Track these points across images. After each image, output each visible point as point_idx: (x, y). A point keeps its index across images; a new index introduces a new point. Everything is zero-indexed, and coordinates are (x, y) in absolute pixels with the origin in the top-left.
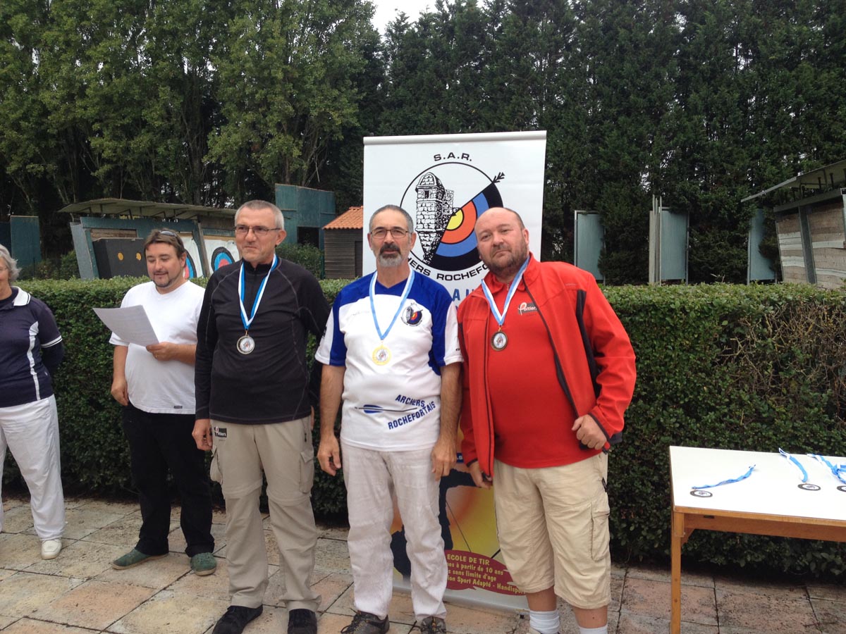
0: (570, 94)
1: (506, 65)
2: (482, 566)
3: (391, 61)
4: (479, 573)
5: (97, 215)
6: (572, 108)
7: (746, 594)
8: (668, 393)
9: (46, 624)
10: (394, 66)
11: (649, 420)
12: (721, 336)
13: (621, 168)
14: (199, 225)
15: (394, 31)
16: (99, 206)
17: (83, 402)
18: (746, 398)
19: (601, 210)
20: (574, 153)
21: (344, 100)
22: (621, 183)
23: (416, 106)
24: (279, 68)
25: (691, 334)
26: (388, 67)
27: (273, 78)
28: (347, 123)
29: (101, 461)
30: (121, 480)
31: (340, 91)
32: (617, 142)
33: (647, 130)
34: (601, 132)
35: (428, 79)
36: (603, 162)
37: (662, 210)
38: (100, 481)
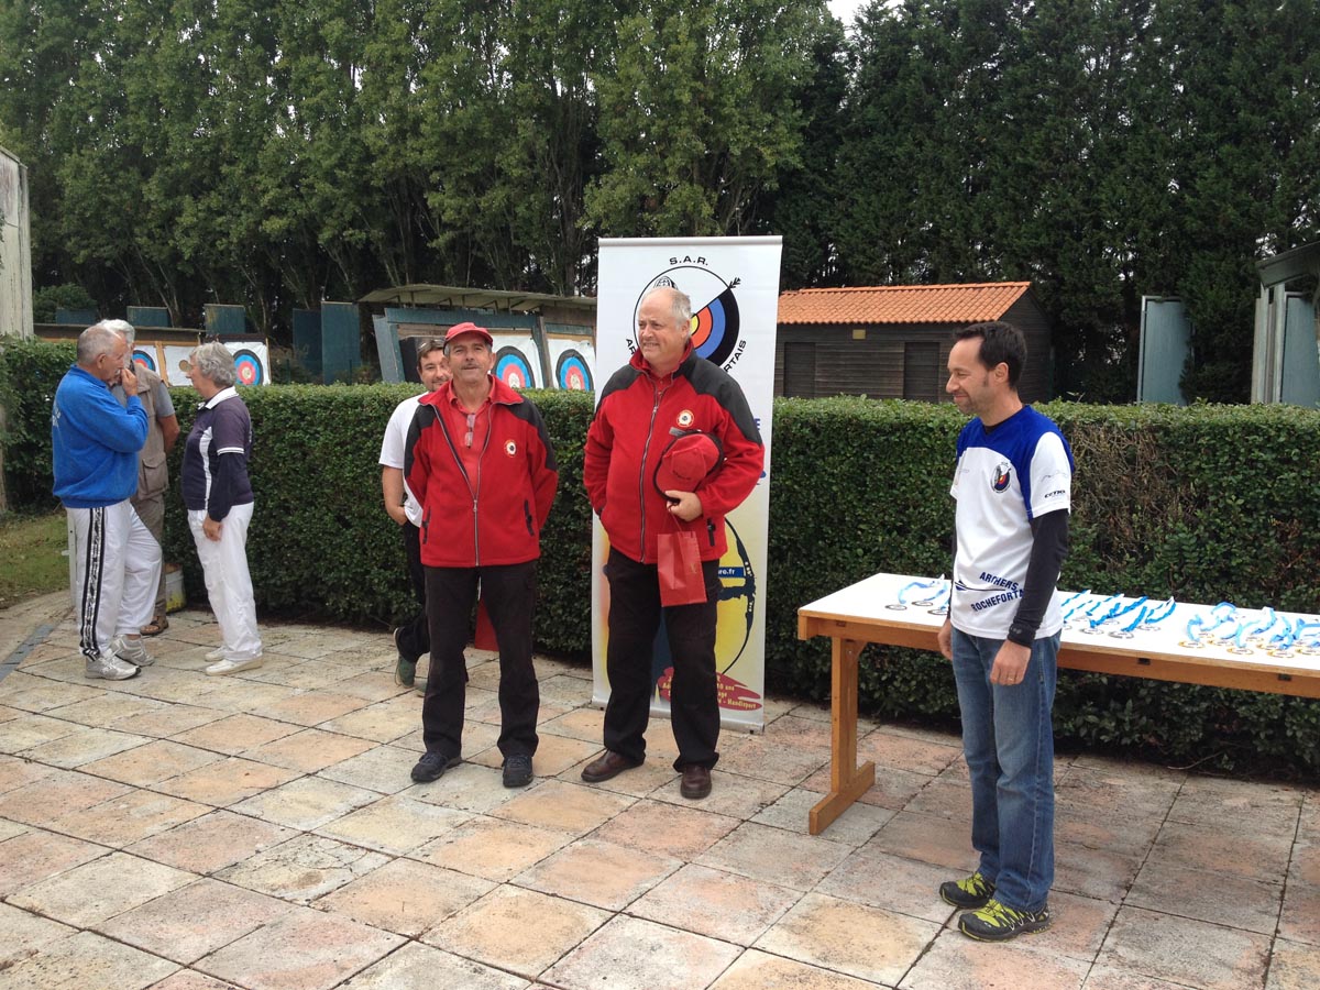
0: (1140, 109)
1: (1037, 68)
3: (859, 67)
5: (407, 306)
6: (1143, 132)
9: (261, 719)
10: (862, 74)
13: (1221, 229)
14: (541, 318)
15: (865, 20)
16: (409, 294)
17: (331, 517)
19: (1187, 295)
20: (1144, 205)
21: (781, 129)
22: (1221, 253)
23: (892, 135)
24: (685, 86)
26: (855, 75)
27: (677, 101)
28: (787, 163)
29: (347, 583)
30: (367, 605)
31: (776, 115)
32: (1216, 187)
33: (1268, 166)
34: (1190, 170)
35: (913, 93)
36: (1193, 219)
37: (1288, 297)
38: (346, 607)
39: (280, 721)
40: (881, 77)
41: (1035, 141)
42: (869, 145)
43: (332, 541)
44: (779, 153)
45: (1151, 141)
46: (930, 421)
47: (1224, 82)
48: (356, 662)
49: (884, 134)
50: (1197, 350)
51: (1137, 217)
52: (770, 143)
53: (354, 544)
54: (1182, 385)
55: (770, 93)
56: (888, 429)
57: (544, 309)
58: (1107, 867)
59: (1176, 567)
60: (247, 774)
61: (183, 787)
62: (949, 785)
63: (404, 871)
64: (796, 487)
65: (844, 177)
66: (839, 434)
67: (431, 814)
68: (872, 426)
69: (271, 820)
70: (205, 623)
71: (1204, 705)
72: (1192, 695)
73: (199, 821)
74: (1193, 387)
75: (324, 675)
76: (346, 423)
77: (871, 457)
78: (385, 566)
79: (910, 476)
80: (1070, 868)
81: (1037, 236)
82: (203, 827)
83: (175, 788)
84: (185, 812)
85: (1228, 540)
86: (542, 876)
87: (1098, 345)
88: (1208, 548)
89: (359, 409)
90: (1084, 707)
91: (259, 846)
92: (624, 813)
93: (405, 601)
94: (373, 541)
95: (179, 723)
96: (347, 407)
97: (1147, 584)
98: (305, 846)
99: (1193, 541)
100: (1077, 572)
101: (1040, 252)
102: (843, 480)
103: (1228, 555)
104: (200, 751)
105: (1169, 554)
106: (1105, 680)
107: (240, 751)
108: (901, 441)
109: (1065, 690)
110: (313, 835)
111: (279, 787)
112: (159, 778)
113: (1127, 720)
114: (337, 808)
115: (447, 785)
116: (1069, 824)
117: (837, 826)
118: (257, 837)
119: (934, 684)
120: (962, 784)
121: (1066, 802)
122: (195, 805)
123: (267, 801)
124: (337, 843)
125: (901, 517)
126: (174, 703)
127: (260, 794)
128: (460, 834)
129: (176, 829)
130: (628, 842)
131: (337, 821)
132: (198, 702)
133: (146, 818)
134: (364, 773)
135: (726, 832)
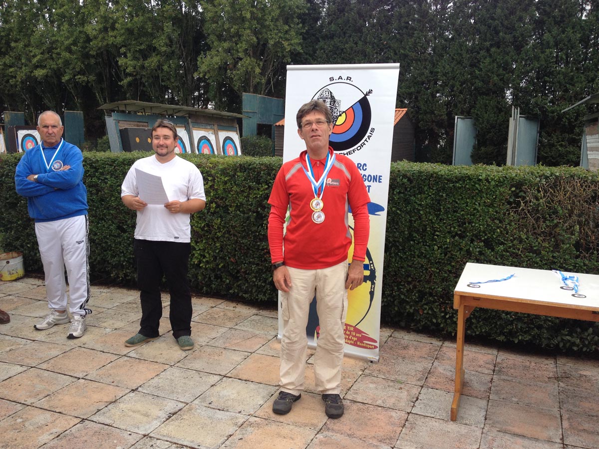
0: (456, 30)
1: (411, 9)
2: (349, 331)
3: (326, 5)
5: (123, 112)
6: (457, 41)
7: (517, 359)
8: (474, 233)
9: (91, 351)
10: (328, 9)
11: (461, 249)
12: (510, 197)
13: (491, 85)
14: (190, 120)
16: (124, 106)
17: (114, 227)
18: (524, 237)
19: (475, 116)
20: (457, 74)
21: (293, 33)
22: (491, 97)
23: (343, 38)
24: (247, 10)
25: (491, 195)
26: (325, 10)
27: (244, 17)
28: (294, 49)
29: (124, 264)
31: (290, 27)
32: (489, 67)
33: (511, 58)
34: (478, 59)
35: (353, 19)
36: (478, 81)
37: (520, 117)
38: (123, 277)
39: (103, 352)
40: (337, 11)
41: (409, 43)
42: (332, 42)
43: (115, 240)
44: (292, 45)
45: (461, 45)
46: (480, 176)
47: (493, 19)
49: (339, 38)
50: (479, 141)
51: (454, 80)
52: (287, 40)
53: (129, 242)
54: (472, 156)
55: (287, 16)
57: (190, 115)
60: (94, 392)
61: (56, 403)
62: (504, 380)
64: (398, 211)
65: (321, 57)
66: (425, 182)
67: (220, 417)
68: (445, 178)
69: (120, 427)
70: (38, 286)
73: (73, 430)
74: (477, 157)
75: (120, 319)
77: (444, 195)
81: (410, 88)
82: (77, 434)
83: (51, 404)
84: (62, 424)
90: (563, 332)
91: (119, 448)
95: (41, 355)
101: (410, 95)
102: (426, 208)
107: (85, 374)
108: (462, 186)
109: (552, 322)
110: (151, 437)
111: (118, 401)
112: (38, 397)
113: (589, 338)
114: (160, 415)
115: (221, 395)
116: (581, 403)
117: (462, 413)
118: (115, 441)
119: (476, 319)
120: (510, 378)
121: (569, 387)
122: (67, 417)
123: (113, 411)
124: (169, 443)
125: (461, 229)
126: (34, 341)
127: (106, 406)
128: (244, 432)
129: (59, 438)
130: (350, 433)
131: (163, 425)
132: (49, 339)
133: (37, 429)
134: (167, 387)
135: (403, 422)
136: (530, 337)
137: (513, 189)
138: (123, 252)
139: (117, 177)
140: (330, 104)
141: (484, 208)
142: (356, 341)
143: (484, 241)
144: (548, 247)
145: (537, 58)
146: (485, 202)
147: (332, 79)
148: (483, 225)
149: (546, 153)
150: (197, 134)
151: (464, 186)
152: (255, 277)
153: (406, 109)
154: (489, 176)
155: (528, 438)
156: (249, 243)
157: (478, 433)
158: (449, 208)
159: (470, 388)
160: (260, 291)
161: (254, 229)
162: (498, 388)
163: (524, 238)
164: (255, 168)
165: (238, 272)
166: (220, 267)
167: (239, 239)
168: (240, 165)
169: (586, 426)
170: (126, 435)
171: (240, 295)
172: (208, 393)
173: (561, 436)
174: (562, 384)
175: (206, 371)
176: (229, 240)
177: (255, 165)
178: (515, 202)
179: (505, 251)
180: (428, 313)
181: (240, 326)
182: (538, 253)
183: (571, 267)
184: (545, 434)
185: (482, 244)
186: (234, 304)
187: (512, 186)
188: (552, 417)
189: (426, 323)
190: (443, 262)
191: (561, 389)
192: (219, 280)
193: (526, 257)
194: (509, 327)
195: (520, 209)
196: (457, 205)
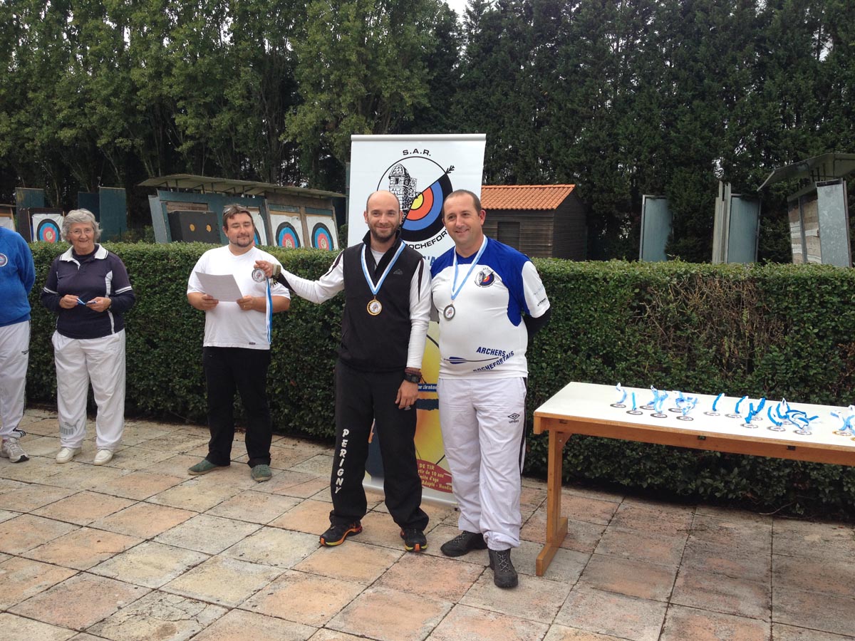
0: (644, 76)
1: (581, 47)
2: (429, 470)
3: (466, 42)
4: (427, 475)
5: (173, 189)
6: (646, 91)
8: (591, 346)
9: (101, 495)
10: (469, 47)
11: (575, 367)
12: (633, 301)
13: (692, 153)
14: (266, 200)
15: (472, 11)
16: (175, 181)
17: (142, 341)
19: (670, 195)
20: (645, 137)
21: (416, 80)
22: (692, 169)
23: (488, 88)
24: (353, 50)
25: (610, 299)
26: (464, 48)
27: (348, 60)
28: (419, 103)
30: (170, 405)
31: (412, 71)
32: (689, 127)
33: (721, 114)
34: (675, 115)
35: (502, 60)
36: (674, 146)
37: (732, 197)
38: (153, 406)
39: (117, 497)
40: (482, 51)
41: (579, 94)
42: (474, 94)
43: (143, 359)
44: (414, 96)
45: (650, 97)
46: (596, 274)
47: (696, 60)
48: (166, 448)
49: (483, 88)
50: (676, 230)
51: (640, 145)
52: (408, 90)
53: (160, 360)
55: (409, 57)
56: (566, 279)
57: (267, 194)
58: (750, 592)
59: (770, 376)
60: (99, 541)
61: (49, 553)
62: (619, 532)
63: (240, 621)
65: (457, 115)
67: (250, 570)
68: (554, 277)
69: (125, 580)
70: (44, 419)
71: (787, 471)
72: (779, 464)
73: (67, 583)
75: (143, 458)
76: (155, 271)
78: (184, 376)
79: (581, 312)
80: (725, 595)
81: (579, 156)
82: (72, 587)
83: (43, 555)
84: (54, 576)
85: (807, 357)
86: (349, 620)
87: (615, 226)
88: (793, 362)
89: (166, 261)
90: (703, 473)
91: (120, 603)
92: (397, 564)
93: (199, 402)
94: (175, 358)
95: (37, 499)
96: (156, 259)
97: (750, 388)
98: (156, 602)
99: (782, 358)
100: (700, 379)
101: (580, 166)
103: (806, 367)
104: (58, 522)
105: (765, 366)
106: (719, 455)
107: (90, 521)
108: (575, 287)
109: (690, 462)
110: (161, 591)
111: (127, 552)
112: (28, 547)
113: (734, 481)
114: (175, 568)
115: (256, 546)
116: (710, 559)
117: (553, 567)
118: (117, 595)
119: (596, 458)
120: (627, 530)
121: (701, 542)
122: (60, 569)
123: (119, 563)
124: (181, 597)
125: (574, 341)
126: (30, 483)
127: (112, 558)
128: (277, 586)
129: (49, 591)
130: (406, 588)
131: (177, 579)
132: (49, 482)
133: (23, 582)
134: (191, 538)
135: (476, 577)
136: (661, 480)
137: (637, 291)
138: (153, 374)
139: (146, 275)
140: (404, 184)
141: (602, 314)
142: (437, 483)
143: (601, 356)
144: (680, 364)
145: (757, 115)
146: (602, 307)
147: (405, 152)
148: (601, 337)
149: (770, 247)
150: (277, 219)
151: (577, 286)
152: (321, 405)
153: (574, 186)
154: (607, 274)
155: (627, 597)
156: (313, 361)
157: (566, 590)
158: (559, 315)
159: (573, 541)
160: (327, 424)
161: (320, 342)
162: (609, 541)
163: (651, 352)
164: (321, 263)
165: (300, 399)
166: (277, 392)
167: (301, 356)
168: (302, 260)
169: (705, 584)
170: (131, 589)
171: (302, 429)
172: (240, 544)
173: (669, 595)
174: (693, 538)
175: (242, 519)
176: (288, 357)
177: (321, 259)
178: (640, 307)
179: (628, 370)
180: (536, 450)
181: (298, 467)
182: (667, 371)
183: (708, 390)
184: (650, 593)
185: (600, 360)
186: (295, 442)
187: (636, 288)
188: (665, 573)
189: (534, 463)
190: (553, 383)
191: (689, 543)
192: (276, 410)
193: (654, 376)
194: (636, 467)
195: (646, 316)
196: (569, 311)
